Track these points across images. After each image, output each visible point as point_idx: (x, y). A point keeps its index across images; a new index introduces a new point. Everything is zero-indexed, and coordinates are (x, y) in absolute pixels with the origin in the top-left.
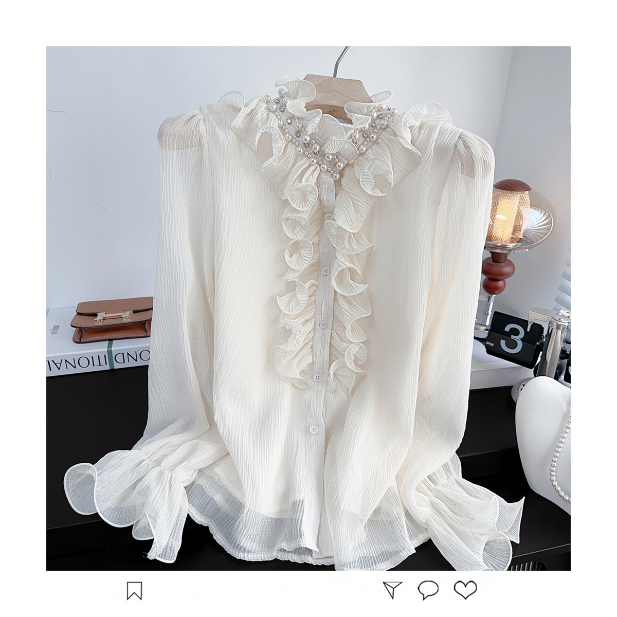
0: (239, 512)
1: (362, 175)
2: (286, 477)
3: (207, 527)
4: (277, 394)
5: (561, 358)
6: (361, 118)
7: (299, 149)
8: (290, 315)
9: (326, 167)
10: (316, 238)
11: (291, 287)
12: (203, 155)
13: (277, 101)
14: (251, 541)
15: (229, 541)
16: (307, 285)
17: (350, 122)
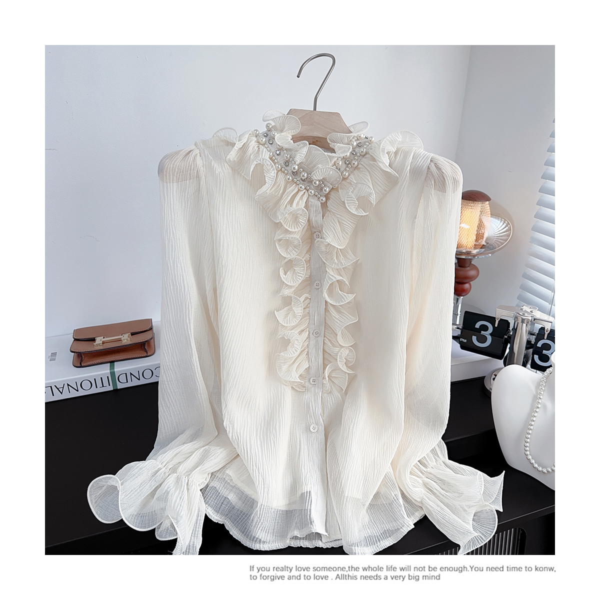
0: (252, 507)
1: (347, 197)
2: (293, 473)
3: (223, 525)
4: (279, 397)
5: (527, 348)
6: (342, 147)
7: (288, 177)
8: (287, 327)
9: (313, 192)
10: (308, 255)
11: (287, 302)
12: (201, 187)
13: (265, 134)
14: (266, 532)
15: (245, 534)
16: (302, 299)
17: (333, 151)
